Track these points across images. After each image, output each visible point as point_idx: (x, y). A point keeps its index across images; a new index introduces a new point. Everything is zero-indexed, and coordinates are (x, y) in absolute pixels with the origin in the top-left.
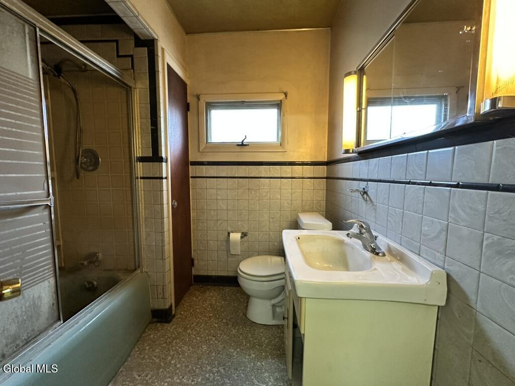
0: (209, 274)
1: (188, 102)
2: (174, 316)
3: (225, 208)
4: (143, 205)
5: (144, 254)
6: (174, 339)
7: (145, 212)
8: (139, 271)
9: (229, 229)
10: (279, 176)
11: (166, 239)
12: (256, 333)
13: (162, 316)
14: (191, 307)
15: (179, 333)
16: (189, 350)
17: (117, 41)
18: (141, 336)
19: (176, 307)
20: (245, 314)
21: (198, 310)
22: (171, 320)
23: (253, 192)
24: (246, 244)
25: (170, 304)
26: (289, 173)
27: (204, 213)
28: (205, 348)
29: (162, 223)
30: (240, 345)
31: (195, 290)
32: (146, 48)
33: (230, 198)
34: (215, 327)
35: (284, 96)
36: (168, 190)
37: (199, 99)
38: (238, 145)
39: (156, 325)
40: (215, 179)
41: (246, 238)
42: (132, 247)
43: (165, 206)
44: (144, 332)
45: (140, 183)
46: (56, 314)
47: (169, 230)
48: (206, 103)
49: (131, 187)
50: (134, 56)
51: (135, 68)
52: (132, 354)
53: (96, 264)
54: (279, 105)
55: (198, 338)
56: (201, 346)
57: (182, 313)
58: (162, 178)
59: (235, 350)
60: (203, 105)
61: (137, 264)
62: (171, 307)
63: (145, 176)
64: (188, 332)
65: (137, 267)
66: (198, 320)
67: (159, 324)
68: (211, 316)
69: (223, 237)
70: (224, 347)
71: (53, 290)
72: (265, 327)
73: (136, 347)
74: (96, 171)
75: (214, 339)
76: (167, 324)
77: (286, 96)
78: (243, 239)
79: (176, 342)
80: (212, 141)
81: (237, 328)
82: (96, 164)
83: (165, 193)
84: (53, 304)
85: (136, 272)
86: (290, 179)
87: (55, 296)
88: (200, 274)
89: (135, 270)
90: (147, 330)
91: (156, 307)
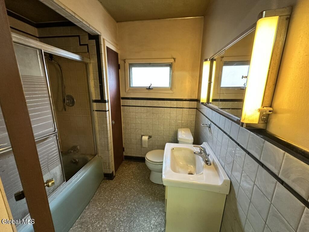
0: (132, 156)
1: (119, 63)
2: (115, 176)
3: (140, 123)
4: (97, 124)
5: (99, 148)
6: (115, 188)
7: (98, 127)
8: (97, 156)
9: (142, 134)
10: (169, 106)
11: (109, 141)
12: (153, 188)
13: (109, 177)
14: (122, 172)
15: (117, 185)
16: (121, 194)
17: (79, 36)
18: (99, 186)
19: (115, 172)
20: (149, 178)
21: (126, 174)
22: (113, 179)
23: (155, 115)
24: (151, 142)
25: (112, 171)
26: (175, 105)
27: (129, 125)
28: (129, 194)
29: (107, 133)
30: (145, 193)
31: (125, 163)
32: (95, 40)
33: (143, 118)
34: (134, 184)
35: (173, 60)
36: (109, 117)
37: (125, 62)
38: (147, 89)
39: (106, 180)
40: (135, 107)
41: (151, 138)
42: (93, 144)
43: (108, 125)
44: (101, 184)
45: (95, 113)
46: (63, 178)
47: (111, 137)
48: (129, 64)
49: (91, 115)
50: (89, 45)
51: (89, 51)
52: (96, 193)
53: (77, 151)
54: (170, 65)
55: (126, 188)
56: (127, 193)
57: (118, 175)
58: (106, 111)
59: (143, 195)
60: (127, 65)
61: (96, 152)
62: (113, 172)
63: (98, 110)
64: (121, 185)
65: (96, 154)
66: (126, 179)
67: (107, 180)
68: (132, 178)
69: (139, 137)
70: (138, 194)
71: (61, 169)
72: (158, 185)
73: (97, 190)
74: (73, 107)
75: (133, 189)
76: (111, 181)
77: (175, 61)
78: (149, 139)
79: (115, 190)
80: (133, 86)
81: (144, 184)
82: (73, 103)
83: (108, 118)
84: (61, 175)
85: (96, 156)
86: (176, 109)
87: (62, 171)
88: (127, 155)
89: (95, 155)
90: (102, 183)
91: (106, 172)
